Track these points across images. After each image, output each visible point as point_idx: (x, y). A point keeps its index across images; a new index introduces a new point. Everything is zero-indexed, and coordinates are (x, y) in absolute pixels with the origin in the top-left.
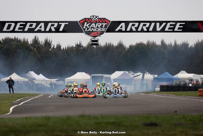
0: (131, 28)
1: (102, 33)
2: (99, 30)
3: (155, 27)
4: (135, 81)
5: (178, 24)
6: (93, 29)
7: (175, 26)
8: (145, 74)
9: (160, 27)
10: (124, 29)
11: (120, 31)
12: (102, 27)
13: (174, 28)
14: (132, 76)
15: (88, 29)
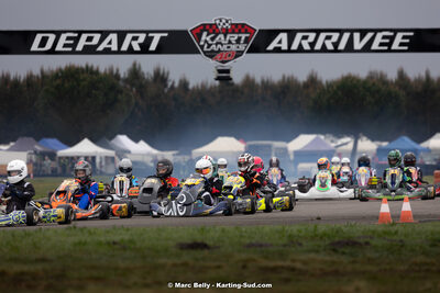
1: (239, 54)
2: (234, 48)
4: (339, 154)
5: (400, 35)
6: (219, 46)
7: (392, 39)
8: (359, 142)
10: (284, 46)
11: (278, 50)
12: (238, 41)
13: (390, 45)
14: (333, 145)
15: (209, 46)
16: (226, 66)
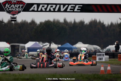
0: (41, 9)
1: (19, 12)
2: (17, 10)
3: (60, 8)
4: (44, 49)
5: (77, 6)
6: (12, 9)
7: (75, 7)
8: (51, 45)
9: (63, 8)
10: (36, 9)
11: (33, 11)
12: (19, 7)
13: (74, 9)
14: (42, 45)
15: (9, 9)
16: (15, 16)
